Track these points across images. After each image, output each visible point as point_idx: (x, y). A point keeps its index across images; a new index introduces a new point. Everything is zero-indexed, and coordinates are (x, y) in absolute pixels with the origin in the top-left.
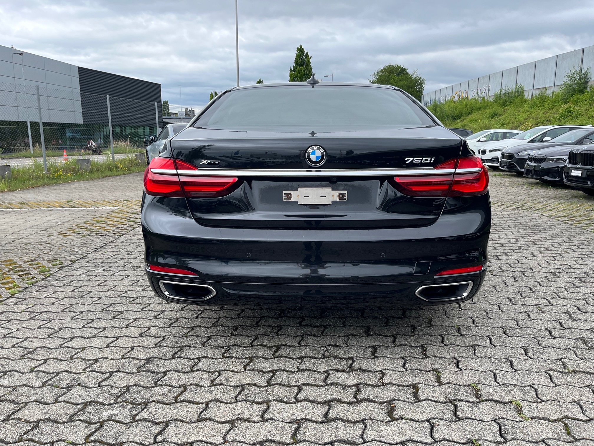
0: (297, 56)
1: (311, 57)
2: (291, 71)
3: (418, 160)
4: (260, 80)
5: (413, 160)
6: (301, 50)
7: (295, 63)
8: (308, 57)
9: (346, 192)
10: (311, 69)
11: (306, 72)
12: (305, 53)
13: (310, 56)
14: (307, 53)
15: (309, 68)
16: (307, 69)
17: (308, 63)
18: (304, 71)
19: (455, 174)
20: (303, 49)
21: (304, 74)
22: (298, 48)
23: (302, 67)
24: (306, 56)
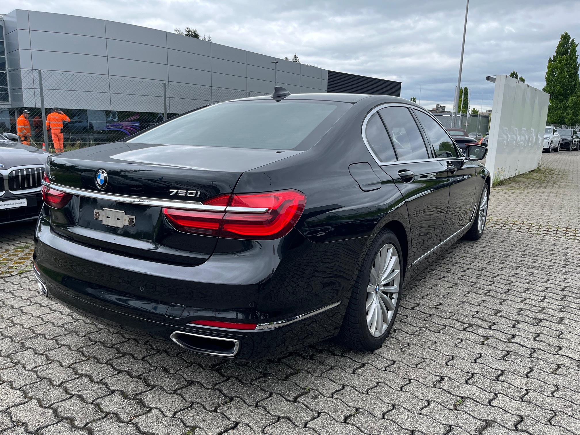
0: (559, 44)
1: (577, 45)
2: (550, 61)
3: (182, 193)
4: (514, 72)
5: (177, 193)
6: (566, 38)
7: (556, 52)
8: (573, 45)
9: (134, 217)
10: (577, 58)
11: (569, 62)
12: (571, 40)
13: (576, 43)
14: (573, 40)
15: (574, 57)
16: (571, 58)
17: (574, 51)
18: (567, 61)
19: (225, 212)
20: (569, 36)
21: (566, 64)
22: (562, 36)
23: (565, 56)
24: (571, 43)
